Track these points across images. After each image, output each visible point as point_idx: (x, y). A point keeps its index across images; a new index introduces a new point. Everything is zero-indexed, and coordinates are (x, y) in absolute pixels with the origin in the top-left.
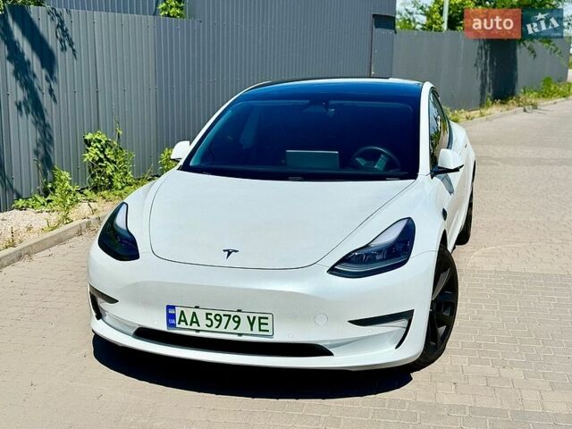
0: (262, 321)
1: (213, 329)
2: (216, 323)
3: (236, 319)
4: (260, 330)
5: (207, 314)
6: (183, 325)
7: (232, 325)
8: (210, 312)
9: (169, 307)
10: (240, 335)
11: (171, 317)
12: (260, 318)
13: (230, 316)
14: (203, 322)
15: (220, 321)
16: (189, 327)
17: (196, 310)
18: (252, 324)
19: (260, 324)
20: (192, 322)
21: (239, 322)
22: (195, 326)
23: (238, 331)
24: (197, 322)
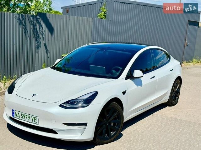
0: (35, 119)
1: (23, 119)
2: (24, 117)
3: (29, 117)
4: (35, 122)
5: (22, 114)
6: (16, 116)
7: (28, 119)
8: (22, 113)
9: (13, 110)
10: (30, 122)
11: (13, 113)
12: (35, 118)
13: (27, 116)
14: (21, 117)
15: (25, 117)
16: (17, 117)
17: (19, 112)
18: (33, 119)
19: (35, 120)
20: (18, 116)
21: (29, 118)
22: (18, 117)
23: (29, 121)
24: (19, 116)
